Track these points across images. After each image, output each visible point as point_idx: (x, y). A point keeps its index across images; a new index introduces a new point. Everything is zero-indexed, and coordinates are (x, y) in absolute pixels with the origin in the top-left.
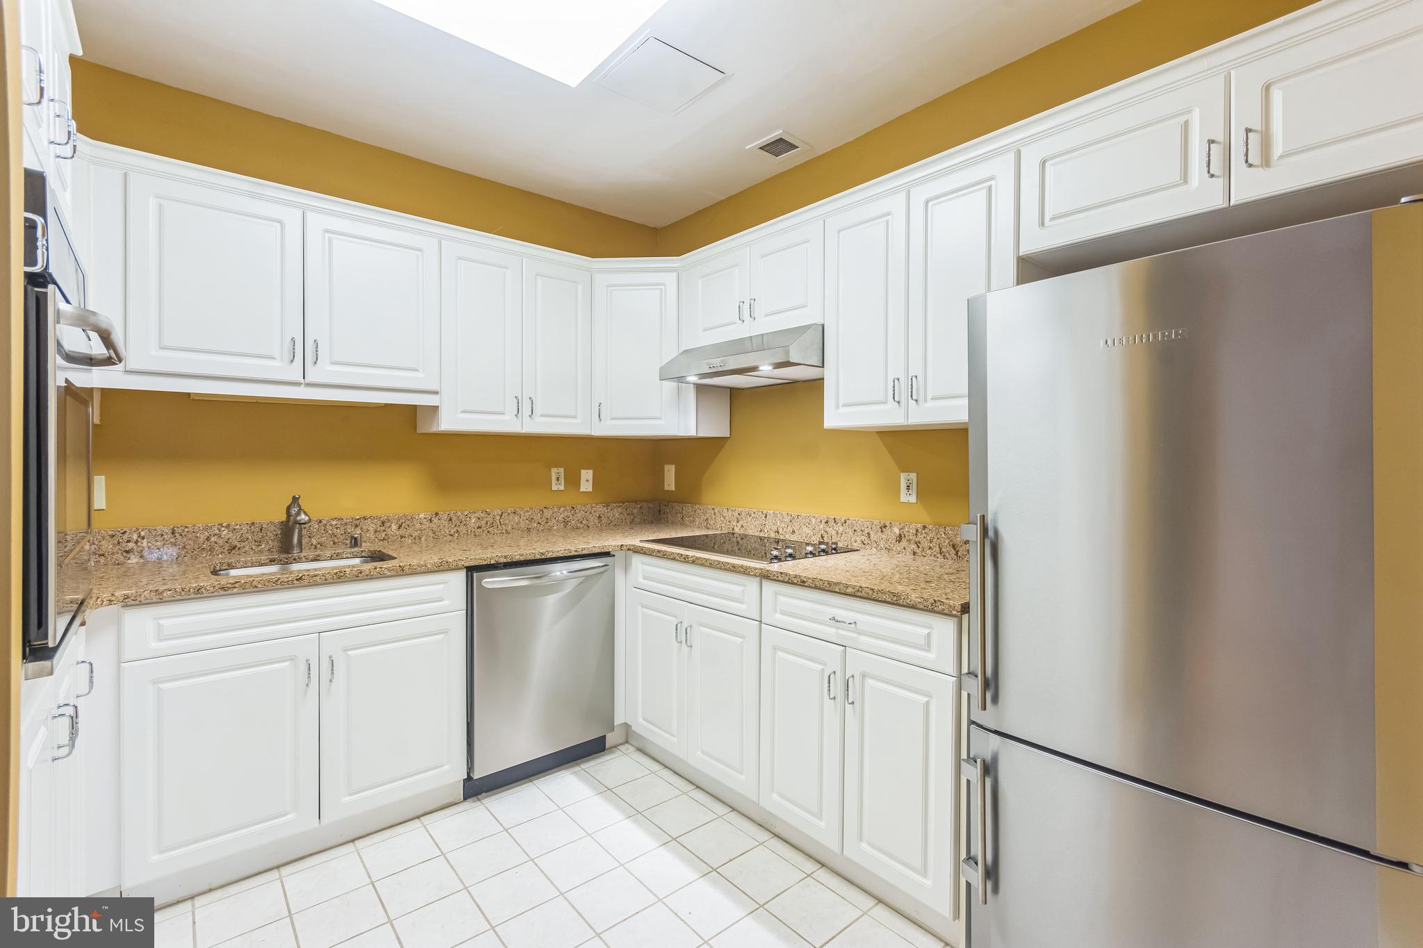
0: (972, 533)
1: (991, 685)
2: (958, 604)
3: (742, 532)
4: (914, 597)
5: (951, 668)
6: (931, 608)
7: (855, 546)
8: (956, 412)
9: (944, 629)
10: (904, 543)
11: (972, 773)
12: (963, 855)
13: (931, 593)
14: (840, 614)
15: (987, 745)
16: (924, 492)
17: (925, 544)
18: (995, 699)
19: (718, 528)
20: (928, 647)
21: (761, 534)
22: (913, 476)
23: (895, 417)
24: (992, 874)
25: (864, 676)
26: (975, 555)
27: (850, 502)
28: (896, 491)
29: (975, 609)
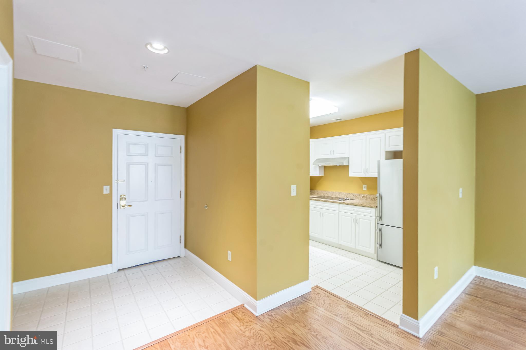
0: (378, 195)
1: (381, 218)
2: (375, 206)
3: (327, 196)
4: (369, 205)
5: (375, 216)
6: (371, 207)
7: (354, 198)
8: (376, 175)
9: (373, 210)
10: (364, 198)
11: (378, 230)
12: (376, 243)
13: (371, 205)
14: (355, 209)
15: (380, 226)
16: (367, 188)
17: (368, 198)
18: (381, 220)
19: (322, 195)
20: (370, 213)
21: (332, 196)
22: (366, 185)
23: (364, 175)
24: (381, 245)
25: (360, 219)
26: (378, 199)
27: (352, 190)
28: (362, 188)
29: (378, 207)
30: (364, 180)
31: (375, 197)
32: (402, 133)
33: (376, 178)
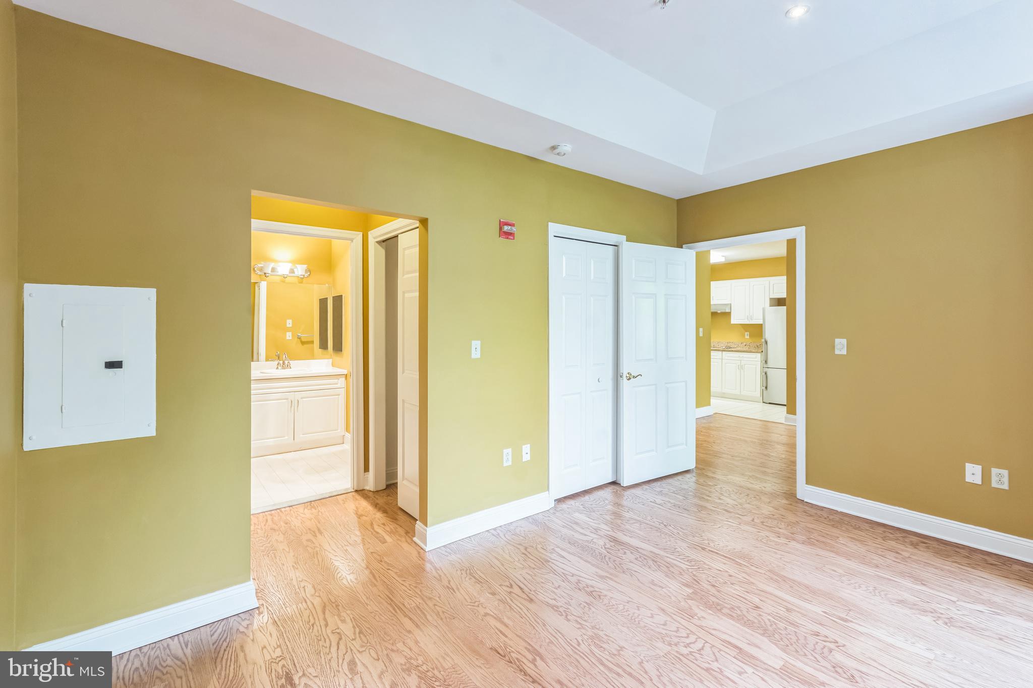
0: (763, 340)
1: (766, 362)
2: (761, 351)
4: (753, 351)
5: (760, 360)
6: (755, 352)
7: (735, 347)
8: (761, 322)
9: (759, 355)
11: (764, 374)
12: (762, 386)
13: (756, 350)
14: (740, 355)
15: (765, 369)
16: (750, 336)
17: (752, 344)
20: (755, 357)
22: (748, 333)
23: (746, 322)
24: (766, 388)
25: (745, 365)
26: (764, 344)
27: (734, 338)
28: (744, 336)
29: (764, 352)
30: (746, 327)
31: (758, 345)
32: (785, 281)
33: (761, 325)
